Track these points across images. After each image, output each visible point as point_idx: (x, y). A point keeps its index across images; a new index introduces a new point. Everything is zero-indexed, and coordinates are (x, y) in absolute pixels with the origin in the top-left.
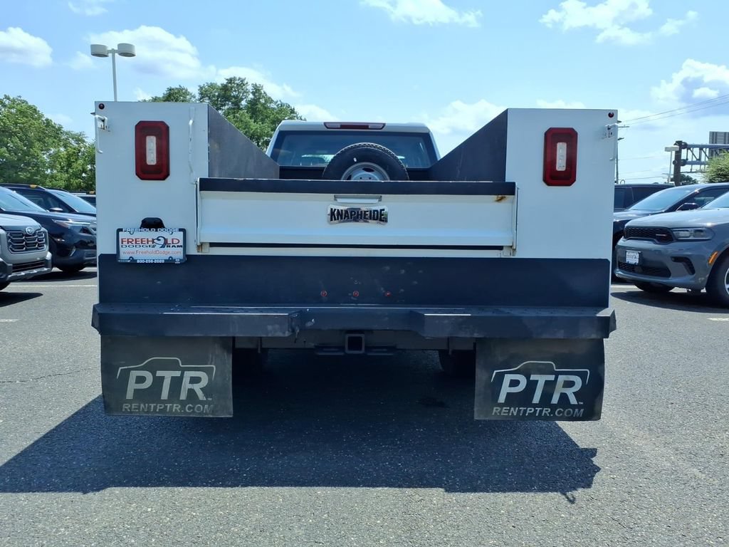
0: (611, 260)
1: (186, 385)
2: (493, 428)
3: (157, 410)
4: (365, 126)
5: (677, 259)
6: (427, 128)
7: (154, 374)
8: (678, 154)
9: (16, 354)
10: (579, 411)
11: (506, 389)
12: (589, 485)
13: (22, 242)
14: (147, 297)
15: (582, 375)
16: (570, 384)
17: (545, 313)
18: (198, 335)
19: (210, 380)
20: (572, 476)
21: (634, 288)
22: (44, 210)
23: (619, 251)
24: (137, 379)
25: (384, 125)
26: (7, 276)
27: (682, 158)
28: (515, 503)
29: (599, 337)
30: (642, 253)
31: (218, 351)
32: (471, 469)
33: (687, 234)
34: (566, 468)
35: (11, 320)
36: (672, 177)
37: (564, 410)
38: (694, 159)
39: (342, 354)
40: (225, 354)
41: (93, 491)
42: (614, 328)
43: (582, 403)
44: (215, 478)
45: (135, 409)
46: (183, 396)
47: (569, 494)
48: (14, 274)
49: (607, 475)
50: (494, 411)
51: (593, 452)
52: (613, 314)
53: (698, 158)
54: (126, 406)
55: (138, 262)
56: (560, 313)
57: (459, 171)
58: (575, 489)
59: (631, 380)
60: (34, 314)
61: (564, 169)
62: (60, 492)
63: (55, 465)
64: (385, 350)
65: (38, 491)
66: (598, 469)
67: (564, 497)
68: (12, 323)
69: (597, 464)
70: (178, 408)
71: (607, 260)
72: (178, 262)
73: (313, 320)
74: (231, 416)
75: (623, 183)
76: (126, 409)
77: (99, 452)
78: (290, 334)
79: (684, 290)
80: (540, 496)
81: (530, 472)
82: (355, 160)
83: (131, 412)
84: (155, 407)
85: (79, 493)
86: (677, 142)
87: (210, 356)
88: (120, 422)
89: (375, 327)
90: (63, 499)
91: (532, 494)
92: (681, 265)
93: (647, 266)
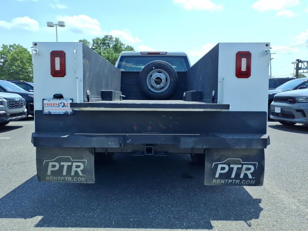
0: (267, 112)
1: (74, 169)
2: (213, 188)
3: (61, 180)
4: (158, 53)
5: (298, 111)
6: (185, 54)
7: (60, 164)
8: (298, 65)
9: (7, 153)
10: (253, 181)
11: (219, 171)
12: (257, 217)
13: (14, 105)
14: (56, 129)
15: (254, 165)
16: (249, 169)
17: (237, 137)
18: (78, 147)
19: (84, 166)
20: (250, 213)
21: (278, 123)
22: (25, 91)
23: (272, 107)
24: (52, 166)
25: (167, 53)
26: (7, 119)
27: (299, 67)
28: (222, 226)
29: (262, 148)
30: (282, 108)
31: (88, 153)
32: (203, 209)
33: (302, 99)
34: (247, 209)
35: (8, 138)
36: (295, 75)
37: (246, 181)
38: (305, 67)
39: (143, 155)
40: (91, 155)
41: (29, 217)
42: (269, 144)
43: (254, 178)
44: (85, 212)
45: (52, 179)
46: (73, 174)
47: (248, 222)
48: (10, 118)
49: (266, 212)
50: (214, 181)
51: (259, 201)
52: (269, 137)
53: (306, 66)
54: (47, 178)
55: (52, 114)
56: (244, 137)
57: (198, 72)
58: (251, 219)
59: (277, 166)
60: (18, 135)
61: (245, 70)
62: (14, 218)
63: (14, 205)
64: (163, 153)
65: (4, 218)
66: (262, 209)
67: (245, 223)
68: (8, 139)
69: (261, 207)
70: (70, 179)
71: (266, 112)
72: (69, 113)
73: (130, 140)
74: (94, 183)
75: (273, 78)
76: (47, 179)
77: (35, 199)
78: (119, 146)
79: (301, 124)
80: (234, 223)
81: (230, 210)
82: (154, 68)
83: (50, 181)
84: (60, 179)
85: (22, 219)
86: (297, 60)
87: (84, 156)
88: (46, 185)
89: (158, 143)
90: (15, 221)
91: (230, 222)
92: (300, 113)
93: (284, 114)
